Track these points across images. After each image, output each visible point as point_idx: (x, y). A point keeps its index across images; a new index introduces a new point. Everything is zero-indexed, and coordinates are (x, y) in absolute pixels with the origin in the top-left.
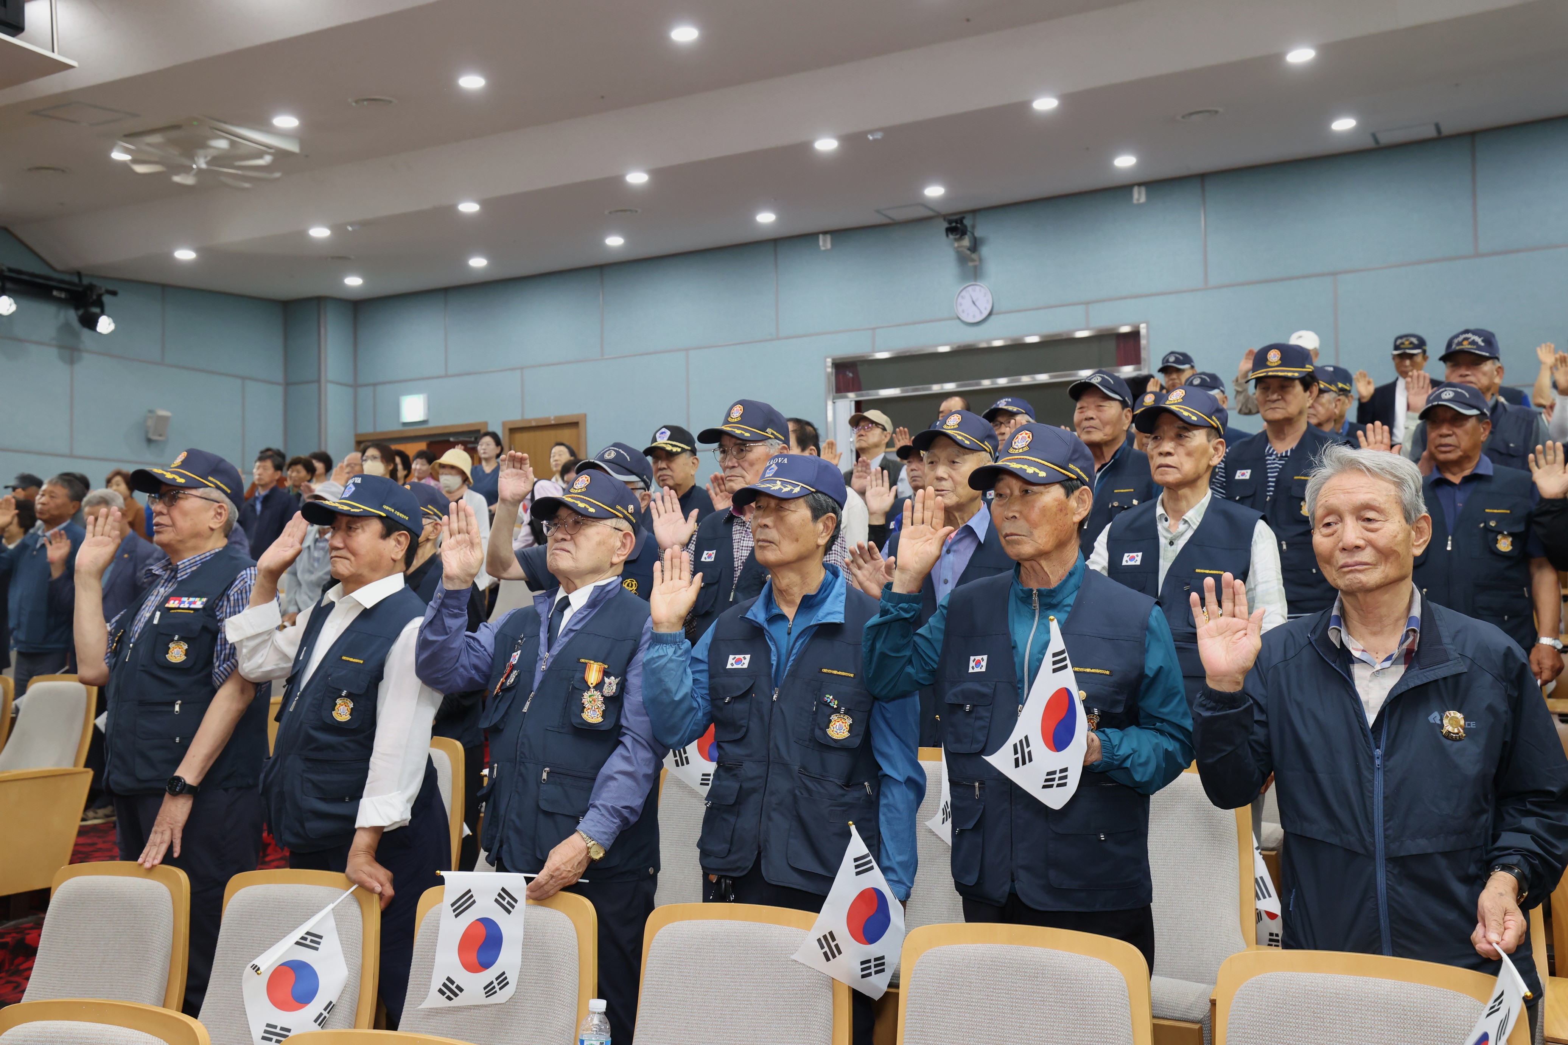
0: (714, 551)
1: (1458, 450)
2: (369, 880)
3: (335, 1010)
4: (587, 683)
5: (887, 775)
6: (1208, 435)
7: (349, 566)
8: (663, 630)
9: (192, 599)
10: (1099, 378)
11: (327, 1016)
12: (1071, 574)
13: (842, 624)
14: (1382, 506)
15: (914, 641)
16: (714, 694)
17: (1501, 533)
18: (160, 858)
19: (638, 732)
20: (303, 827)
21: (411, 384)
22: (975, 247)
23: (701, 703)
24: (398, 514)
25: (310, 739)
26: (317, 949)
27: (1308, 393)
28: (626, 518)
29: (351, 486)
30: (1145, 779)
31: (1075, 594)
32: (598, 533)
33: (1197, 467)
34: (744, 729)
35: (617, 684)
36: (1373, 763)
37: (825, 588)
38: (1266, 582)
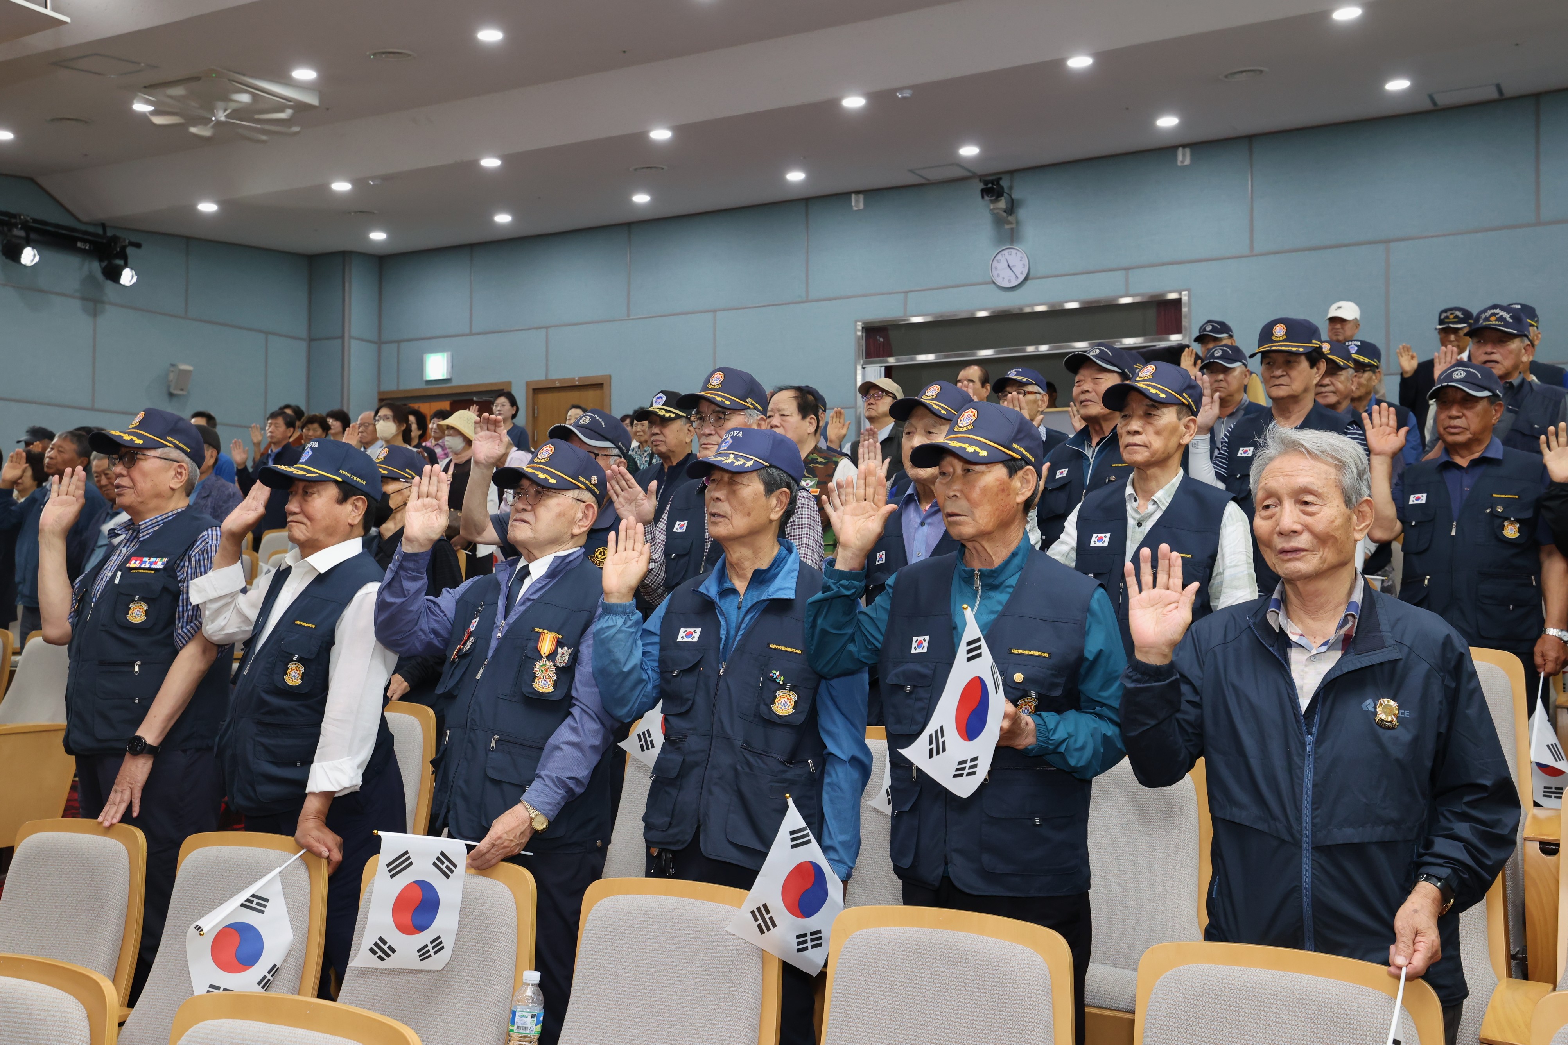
0: (686, 522)
1: (1468, 432)
2: (317, 844)
3: (280, 973)
4: (540, 652)
5: (832, 754)
6: (1179, 413)
7: (305, 531)
8: (613, 600)
9: (153, 559)
10: (1097, 350)
11: (271, 979)
12: (1014, 555)
13: (792, 600)
14: (1320, 491)
15: (858, 619)
16: (664, 667)
17: (1508, 519)
18: (119, 816)
19: (588, 704)
20: (254, 790)
21: (435, 342)
22: (1011, 209)
23: (651, 675)
24: (355, 478)
25: (263, 703)
26: (262, 912)
27: (1315, 370)
28: (588, 489)
29: (309, 450)
30: (1082, 763)
31: (1018, 575)
32: (559, 504)
33: (1166, 445)
34: (690, 703)
35: (570, 655)
36: (1304, 750)
37: (778, 563)
38: (1235, 566)
